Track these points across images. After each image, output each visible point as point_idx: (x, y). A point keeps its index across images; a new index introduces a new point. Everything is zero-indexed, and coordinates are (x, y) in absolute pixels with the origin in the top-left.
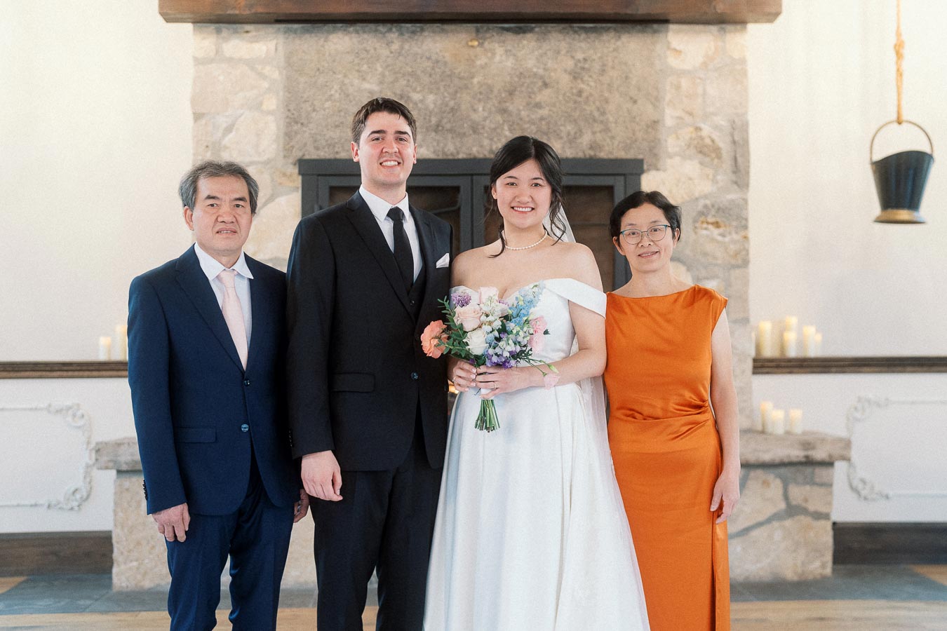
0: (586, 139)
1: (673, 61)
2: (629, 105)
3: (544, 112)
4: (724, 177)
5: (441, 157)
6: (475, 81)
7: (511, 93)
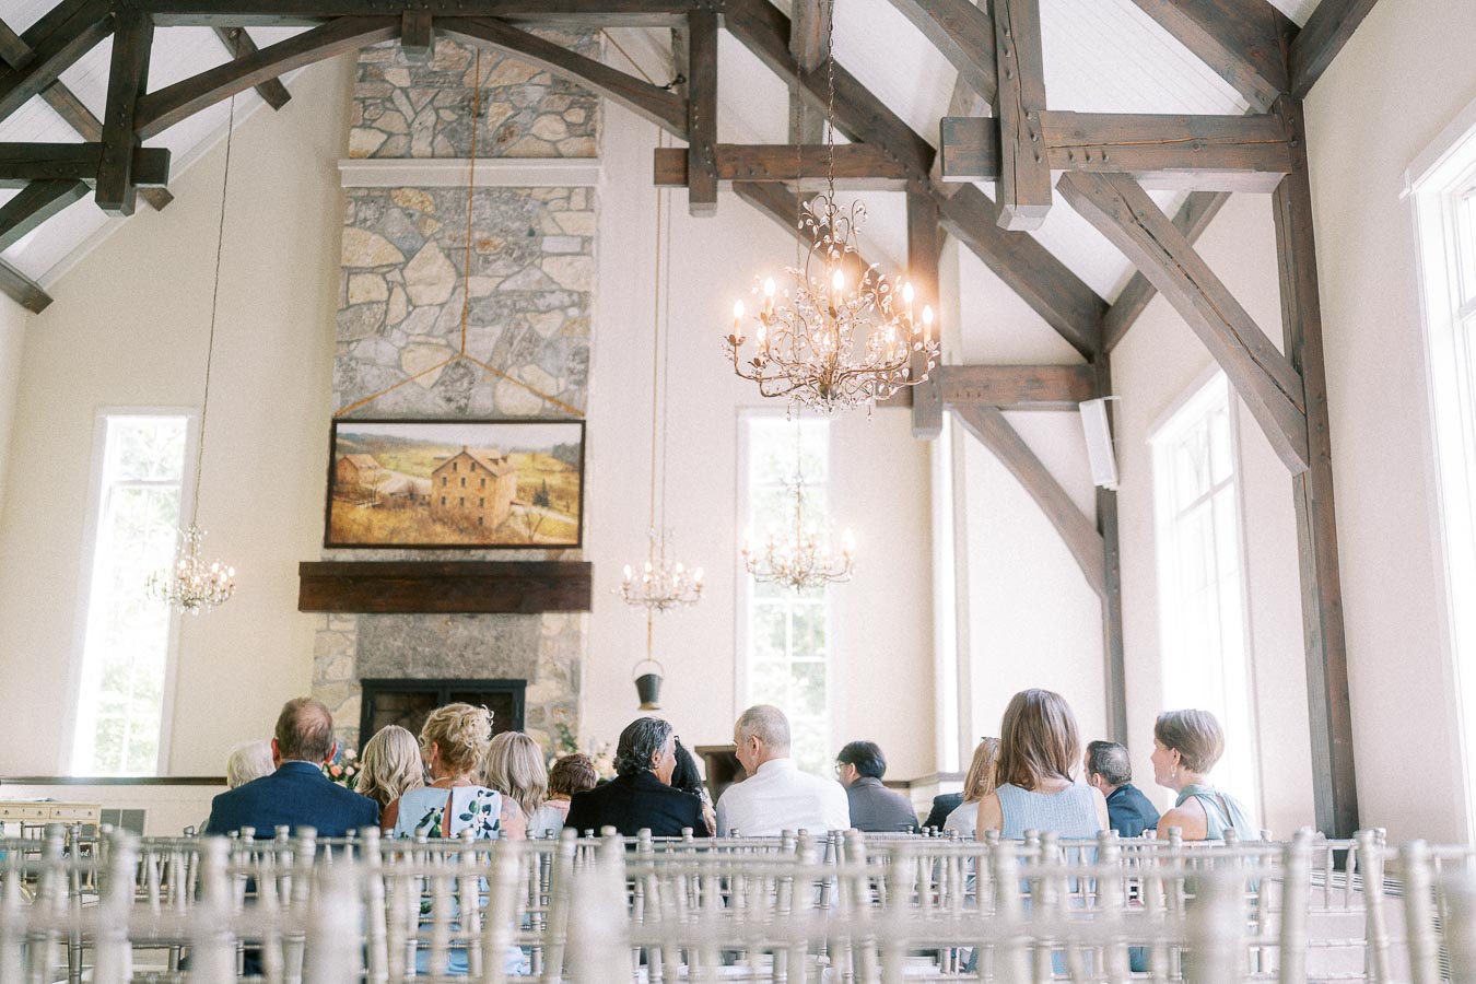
0: (500, 670)
1: (544, 631)
2: (521, 653)
3: (481, 656)
4: (567, 689)
5: (430, 678)
6: (449, 641)
7: (466, 648)
